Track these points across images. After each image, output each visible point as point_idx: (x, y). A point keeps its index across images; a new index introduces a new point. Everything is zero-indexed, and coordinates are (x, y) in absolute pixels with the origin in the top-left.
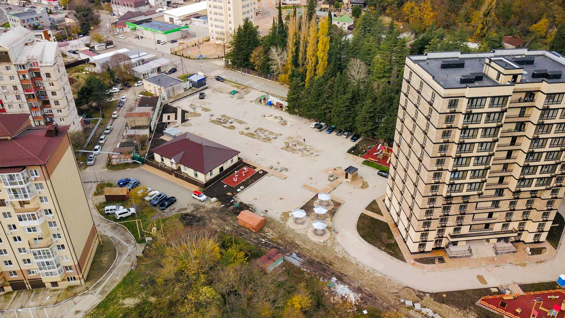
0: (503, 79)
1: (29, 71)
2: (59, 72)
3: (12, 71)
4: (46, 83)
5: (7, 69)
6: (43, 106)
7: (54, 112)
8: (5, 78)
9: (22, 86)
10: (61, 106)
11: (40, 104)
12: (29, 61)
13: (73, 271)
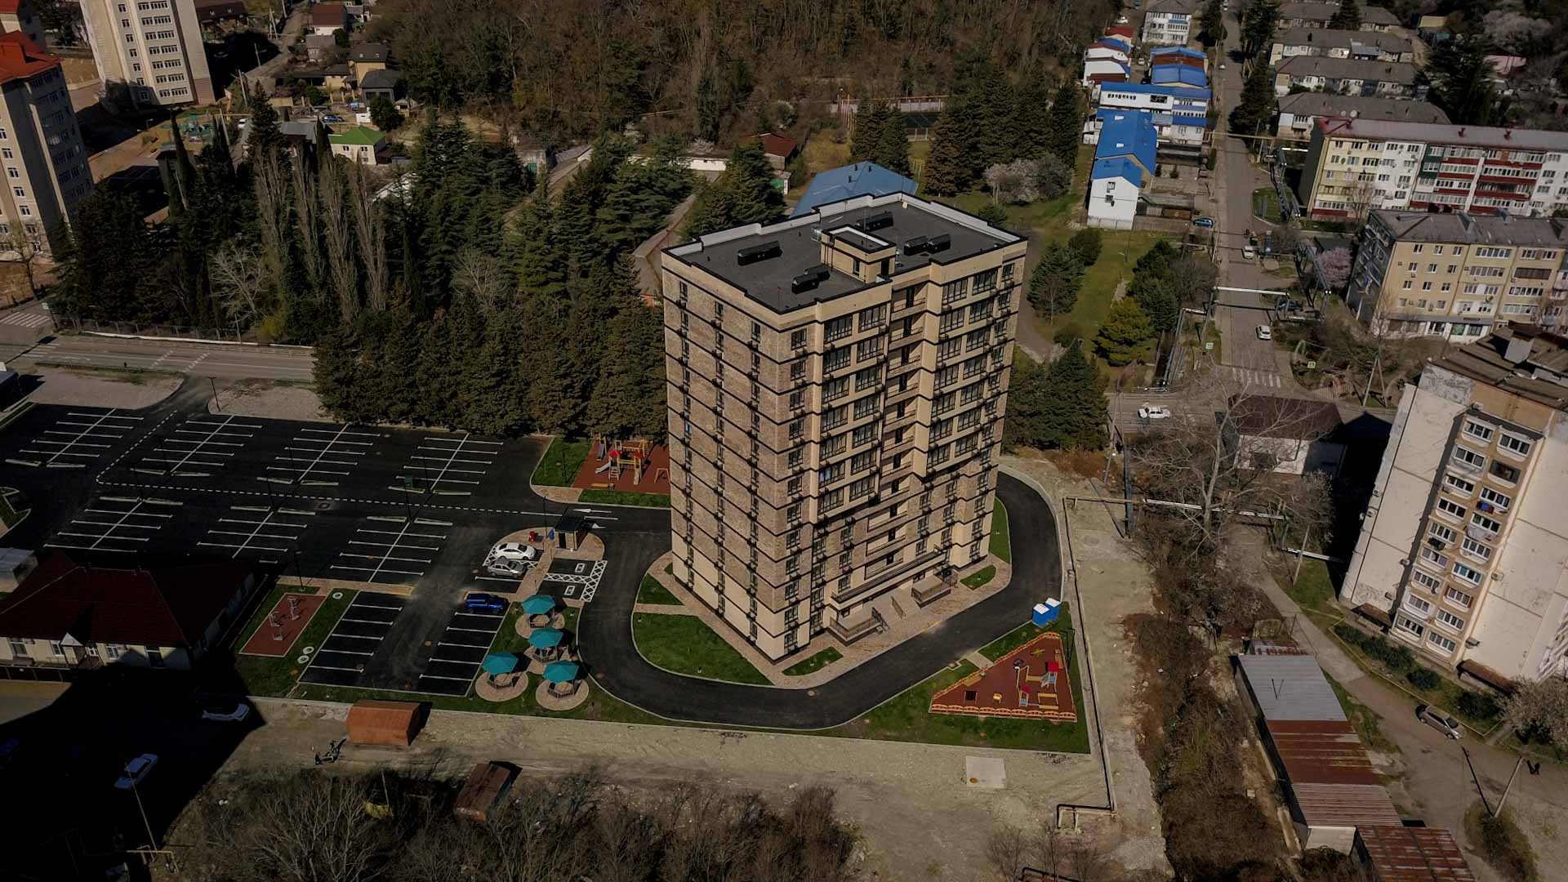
0: (867, 273)
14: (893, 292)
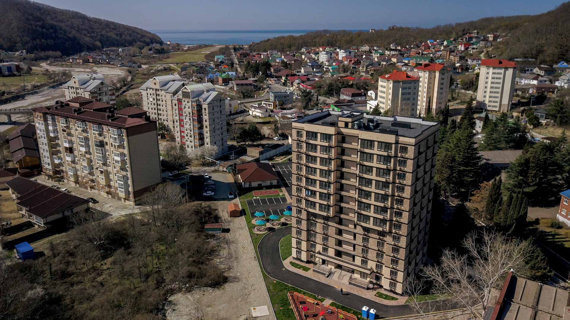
1: (197, 105)
2: (213, 109)
3: (190, 104)
4: (204, 114)
5: (188, 102)
6: (201, 128)
7: (205, 133)
8: (187, 107)
9: (192, 113)
10: (208, 129)
11: (199, 125)
12: (198, 100)
13: (131, 196)
14: (339, 133)
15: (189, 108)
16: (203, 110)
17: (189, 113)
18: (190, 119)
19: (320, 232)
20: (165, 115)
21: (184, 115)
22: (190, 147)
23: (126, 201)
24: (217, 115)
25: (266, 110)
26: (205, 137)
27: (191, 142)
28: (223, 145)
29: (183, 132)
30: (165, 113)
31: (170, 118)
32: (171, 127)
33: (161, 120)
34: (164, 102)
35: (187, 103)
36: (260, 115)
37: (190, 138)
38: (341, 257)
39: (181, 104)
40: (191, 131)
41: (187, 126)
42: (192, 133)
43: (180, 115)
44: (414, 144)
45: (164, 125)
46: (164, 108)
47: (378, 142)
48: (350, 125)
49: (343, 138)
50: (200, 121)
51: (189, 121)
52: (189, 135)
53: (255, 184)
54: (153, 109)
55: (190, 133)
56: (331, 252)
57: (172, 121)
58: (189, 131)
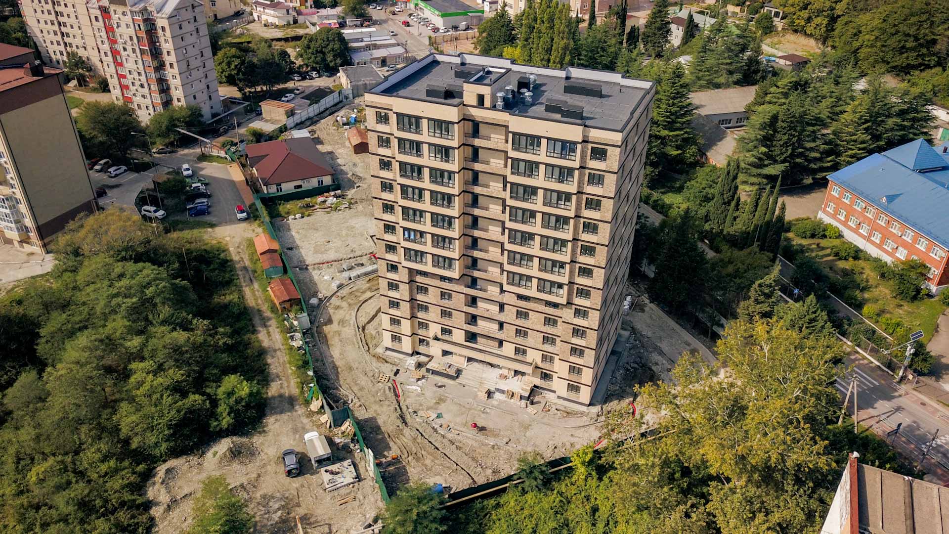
1: (145, 21)
2: (181, 28)
3: (128, 19)
4: (162, 39)
5: (124, 14)
6: (160, 67)
7: (169, 77)
8: (123, 25)
9: (138, 37)
10: (176, 70)
11: (156, 63)
12: (145, 9)
13: (33, 235)
14: (465, 119)
15: (128, 26)
16: (160, 31)
17: (131, 38)
18: (134, 51)
19: (436, 303)
20: (79, 37)
21: (120, 41)
22: (143, 106)
23: (24, 245)
24: (190, 39)
25: (288, 11)
26: (172, 87)
27: (143, 96)
28: (210, 97)
29: (124, 77)
30: (76, 31)
31: (90, 42)
32: (95, 60)
33: (71, 46)
34: (70, 10)
35: (121, 17)
36: (276, 21)
37: (140, 89)
38: (476, 343)
39: (109, 18)
40: (139, 74)
41: (130, 65)
42: (143, 78)
43: (113, 42)
44: (619, 144)
45: (80, 57)
46: (72, 20)
47: (549, 139)
48: (488, 103)
49: (475, 128)
50: (156, 53)
51: (132, 54)
52: (138, 83)
53: (288, 187)
54: (49, 22)
55: (140, 80)
56: (459, 336)
57: (96, 49)
58: (136, 75)
